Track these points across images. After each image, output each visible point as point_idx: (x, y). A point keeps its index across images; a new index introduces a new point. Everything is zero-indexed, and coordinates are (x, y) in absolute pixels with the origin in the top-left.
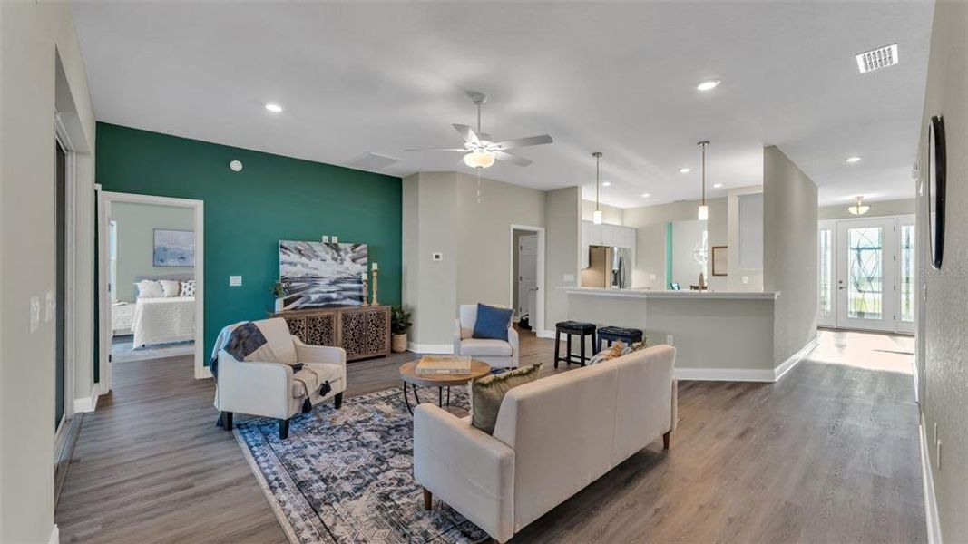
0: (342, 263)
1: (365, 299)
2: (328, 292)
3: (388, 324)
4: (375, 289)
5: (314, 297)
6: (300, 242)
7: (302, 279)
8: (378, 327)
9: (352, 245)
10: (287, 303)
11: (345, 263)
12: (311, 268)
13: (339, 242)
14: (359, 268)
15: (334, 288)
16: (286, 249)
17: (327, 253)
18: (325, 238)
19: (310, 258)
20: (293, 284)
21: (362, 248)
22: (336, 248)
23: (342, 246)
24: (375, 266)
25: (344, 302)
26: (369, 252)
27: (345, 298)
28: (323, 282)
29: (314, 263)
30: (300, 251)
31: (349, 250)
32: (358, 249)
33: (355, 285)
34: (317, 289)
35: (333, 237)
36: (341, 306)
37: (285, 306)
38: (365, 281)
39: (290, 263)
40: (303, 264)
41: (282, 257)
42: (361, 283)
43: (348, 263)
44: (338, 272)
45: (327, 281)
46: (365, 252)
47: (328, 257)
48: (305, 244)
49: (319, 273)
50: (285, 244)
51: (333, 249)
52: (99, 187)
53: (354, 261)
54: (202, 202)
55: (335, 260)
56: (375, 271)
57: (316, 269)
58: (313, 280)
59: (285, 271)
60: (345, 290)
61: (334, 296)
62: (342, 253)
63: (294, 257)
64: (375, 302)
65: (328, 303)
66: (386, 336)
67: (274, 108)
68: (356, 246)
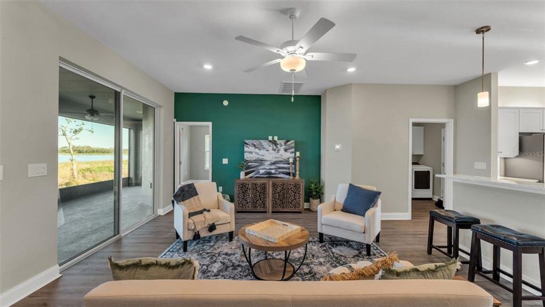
0: (278, 152)
1: (291, 174)
2: (270, 169)
3: (302, 192)
4: (298, 169)
5: (262, 171)
6: (255, 141)
7: (256, 161)
8: (295, 193)
9: (284, 141)
10: (246, 174)
11: (280, 152)
12: (260, 155)
13: (278, 139)
14: (289, 155)
15: (273, 167)
16: (248, 144)
17: (270, 146)
18: (270, 138)
19: (260, 149)
20: (249, 164)
21: (292, 143)
22: (274, 143)
23: (279, 142)
24: (298, 154)
25: (279, 176)
26: (295, 144)
27: (279, 173)
28: (266, 163)
29: (262, 152)
30: (255, 145)
31: (283, 144)
32: (289, 143)
33: (286, 166)
34: (263, 167)
35: (275, 137)
36: (277, 177)
37: (246, 175)
38: (291, 163)
39: (250, 152)
40: (256, 153)
41: (246, 149)
42: (289, 164)
43: (282, 151)
44: (276, 158)
45: (269, 163)
46: (293, 145)
47: (270, 149)
48: (257, 142)
49: (265, 158)
50: (247, 141)
51: (273, 143)
52: (175, 120)
53: (286, 150)
54: (211, 123)
55: (275, 150)
56: (298, 157)
57: (263, 156)
58: (261, 162)
59: (247, 156)
60: (280, 168)
61: (273, 171)
62: (278, 146)
63: (252, 149)
64: (297, 177)
65: (269, 175)
66: (301, 199)
67: (208, 67)
68: (287, 141)
